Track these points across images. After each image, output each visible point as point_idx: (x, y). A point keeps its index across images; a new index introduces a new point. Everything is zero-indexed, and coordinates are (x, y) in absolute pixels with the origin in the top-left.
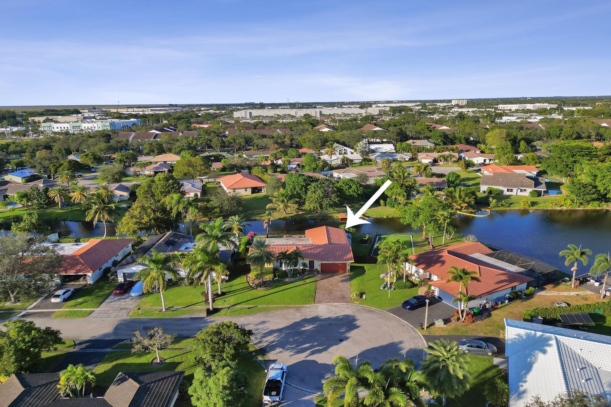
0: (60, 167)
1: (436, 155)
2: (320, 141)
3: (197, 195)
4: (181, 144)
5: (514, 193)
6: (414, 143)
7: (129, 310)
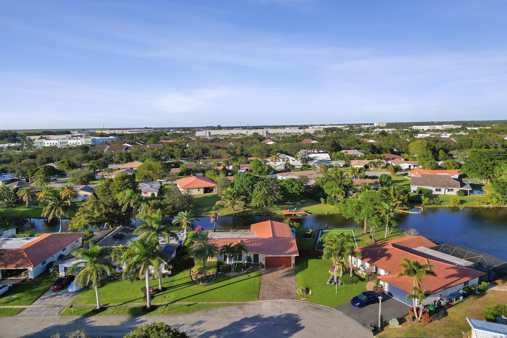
0: (36, 171)
1: (366, 162)
2: (266, 151)
3: (154, 194)
4: (147, 154)
5: (442, 193)
6: (346, 152)
7: (62, 308)
